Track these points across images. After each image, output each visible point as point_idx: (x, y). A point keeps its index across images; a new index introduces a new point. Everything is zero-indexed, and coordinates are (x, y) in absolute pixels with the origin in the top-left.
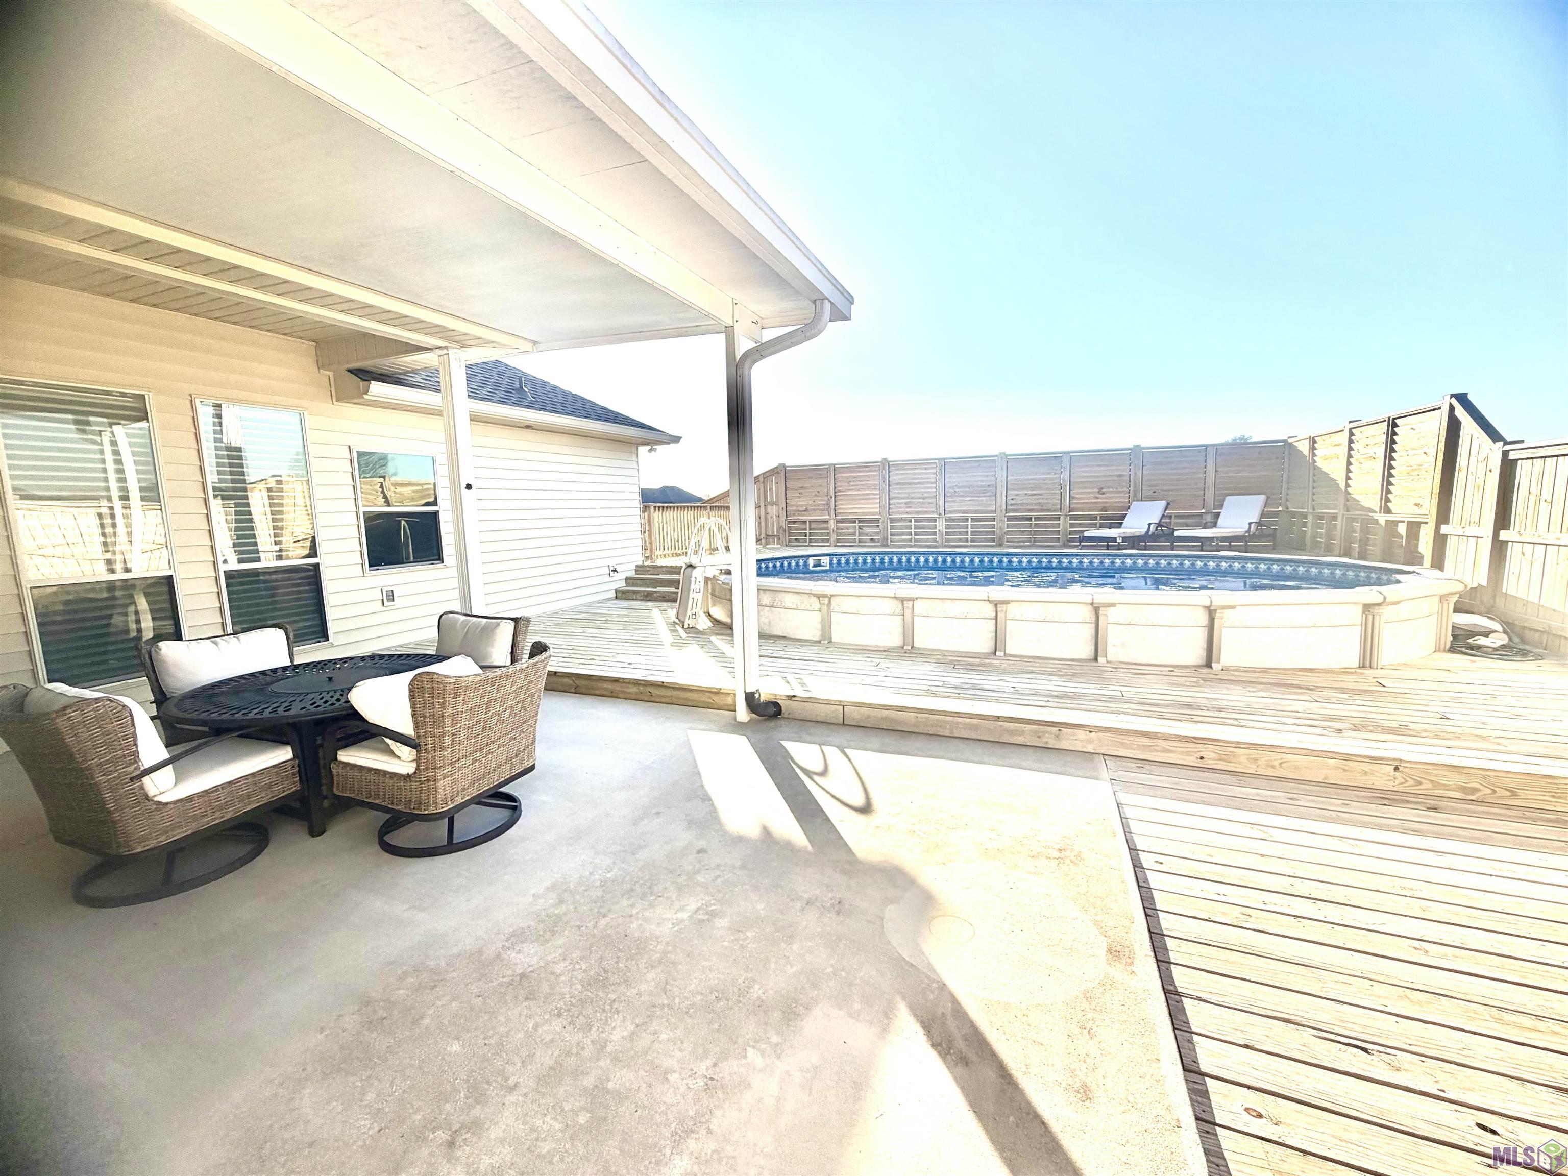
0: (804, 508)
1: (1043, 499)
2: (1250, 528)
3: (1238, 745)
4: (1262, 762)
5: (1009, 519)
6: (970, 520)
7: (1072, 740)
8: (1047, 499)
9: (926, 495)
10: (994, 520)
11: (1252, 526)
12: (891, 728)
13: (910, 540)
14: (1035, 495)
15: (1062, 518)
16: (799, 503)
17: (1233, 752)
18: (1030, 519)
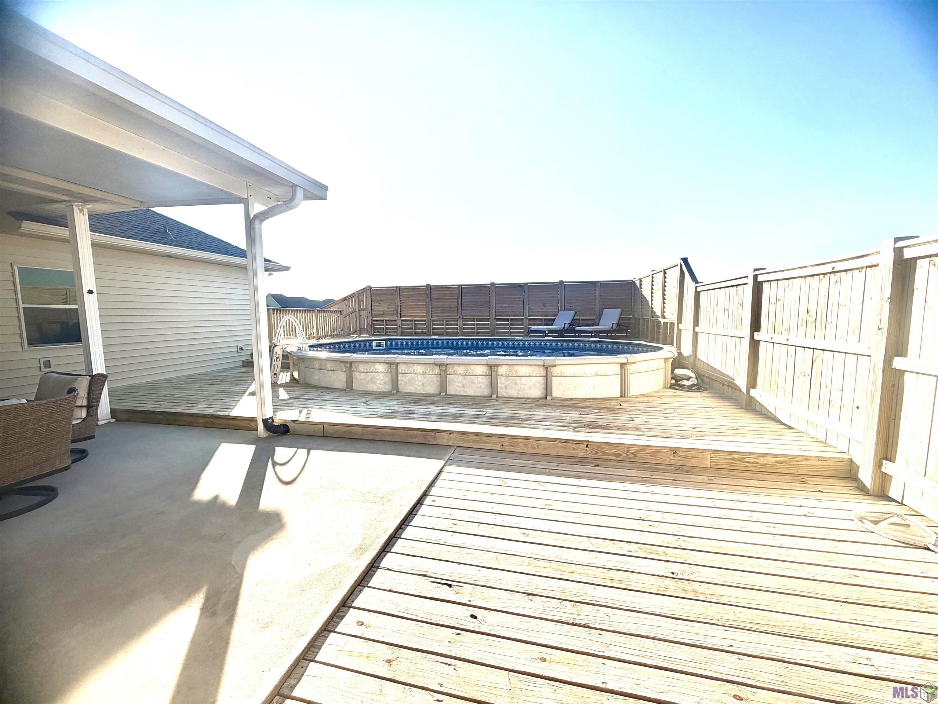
0: (382, 313)
1: (514, 309)
2: (613, 326)
3: (519, 437)
4: (529, 446)
5: (497, 320)
6: (476, 320)
7: (441, 439)
8: (516, 309)
9: (452, 306)
10: (488, 320)
11: (614, 325)
12: (349, 437)
13: (444, 332)
14: (510, 307)
15: (524, 320)
16: (379, 310)
17: (516, 441)
18: (508, 320)
